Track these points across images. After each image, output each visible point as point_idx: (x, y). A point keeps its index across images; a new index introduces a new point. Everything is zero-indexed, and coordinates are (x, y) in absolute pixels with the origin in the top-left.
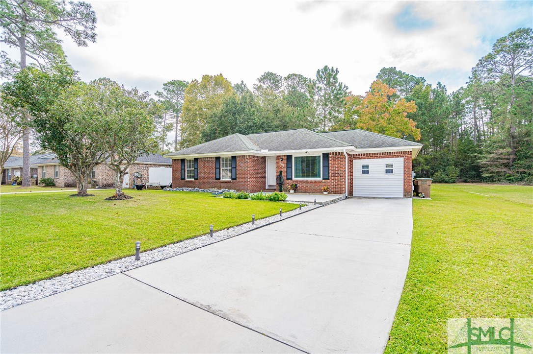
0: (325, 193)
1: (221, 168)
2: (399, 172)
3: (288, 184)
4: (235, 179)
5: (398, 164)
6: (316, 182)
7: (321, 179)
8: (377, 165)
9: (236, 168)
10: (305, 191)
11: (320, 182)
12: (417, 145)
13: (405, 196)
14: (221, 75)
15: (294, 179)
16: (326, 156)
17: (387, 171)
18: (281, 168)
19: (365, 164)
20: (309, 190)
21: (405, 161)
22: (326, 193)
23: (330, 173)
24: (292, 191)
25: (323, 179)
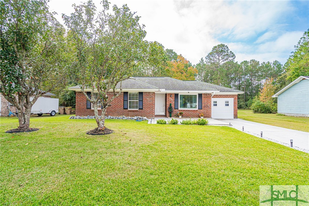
0: (202, 117)
1: (129, 101)
2: (231, 106)
3: (175, 111)
4: (142, 109)
5: (231, 101)
6: (194, 111)
7: (197, 109)
8: (221, 102)
9: (142, 101)
10: (187, 116)
11: (197, 111)
12: (242, 92)
13: (234, 118)
15: (179, 109)
16: (200, 95)
17: (226, 105)
18: (171, 102)
19: (215, 101)
20: (190, 115)
21: (234, 100)
23: (203, 106)
24: (181, 117)
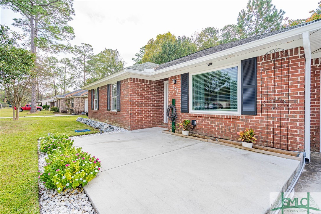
0: (245, 144)
1: (112, 97)
3: (181, 119)
4: (120, 110)
6: (228, 118)
7: (238, 113)
11: (237, 119)
14: (169, 32)
15: (192, 111)
18: (175, 95)
20: (215, 131)
22: (249, 145)
23: (260, 102)
24: (185, 133)
25: (243, 113)
